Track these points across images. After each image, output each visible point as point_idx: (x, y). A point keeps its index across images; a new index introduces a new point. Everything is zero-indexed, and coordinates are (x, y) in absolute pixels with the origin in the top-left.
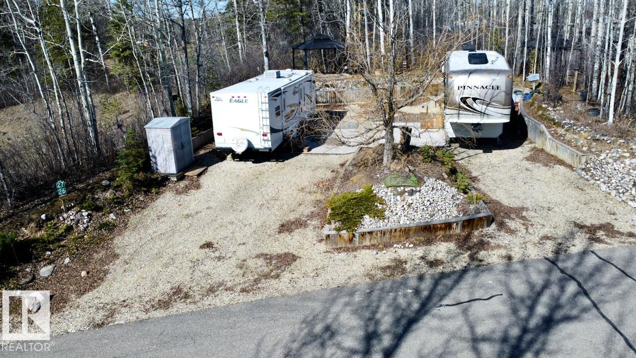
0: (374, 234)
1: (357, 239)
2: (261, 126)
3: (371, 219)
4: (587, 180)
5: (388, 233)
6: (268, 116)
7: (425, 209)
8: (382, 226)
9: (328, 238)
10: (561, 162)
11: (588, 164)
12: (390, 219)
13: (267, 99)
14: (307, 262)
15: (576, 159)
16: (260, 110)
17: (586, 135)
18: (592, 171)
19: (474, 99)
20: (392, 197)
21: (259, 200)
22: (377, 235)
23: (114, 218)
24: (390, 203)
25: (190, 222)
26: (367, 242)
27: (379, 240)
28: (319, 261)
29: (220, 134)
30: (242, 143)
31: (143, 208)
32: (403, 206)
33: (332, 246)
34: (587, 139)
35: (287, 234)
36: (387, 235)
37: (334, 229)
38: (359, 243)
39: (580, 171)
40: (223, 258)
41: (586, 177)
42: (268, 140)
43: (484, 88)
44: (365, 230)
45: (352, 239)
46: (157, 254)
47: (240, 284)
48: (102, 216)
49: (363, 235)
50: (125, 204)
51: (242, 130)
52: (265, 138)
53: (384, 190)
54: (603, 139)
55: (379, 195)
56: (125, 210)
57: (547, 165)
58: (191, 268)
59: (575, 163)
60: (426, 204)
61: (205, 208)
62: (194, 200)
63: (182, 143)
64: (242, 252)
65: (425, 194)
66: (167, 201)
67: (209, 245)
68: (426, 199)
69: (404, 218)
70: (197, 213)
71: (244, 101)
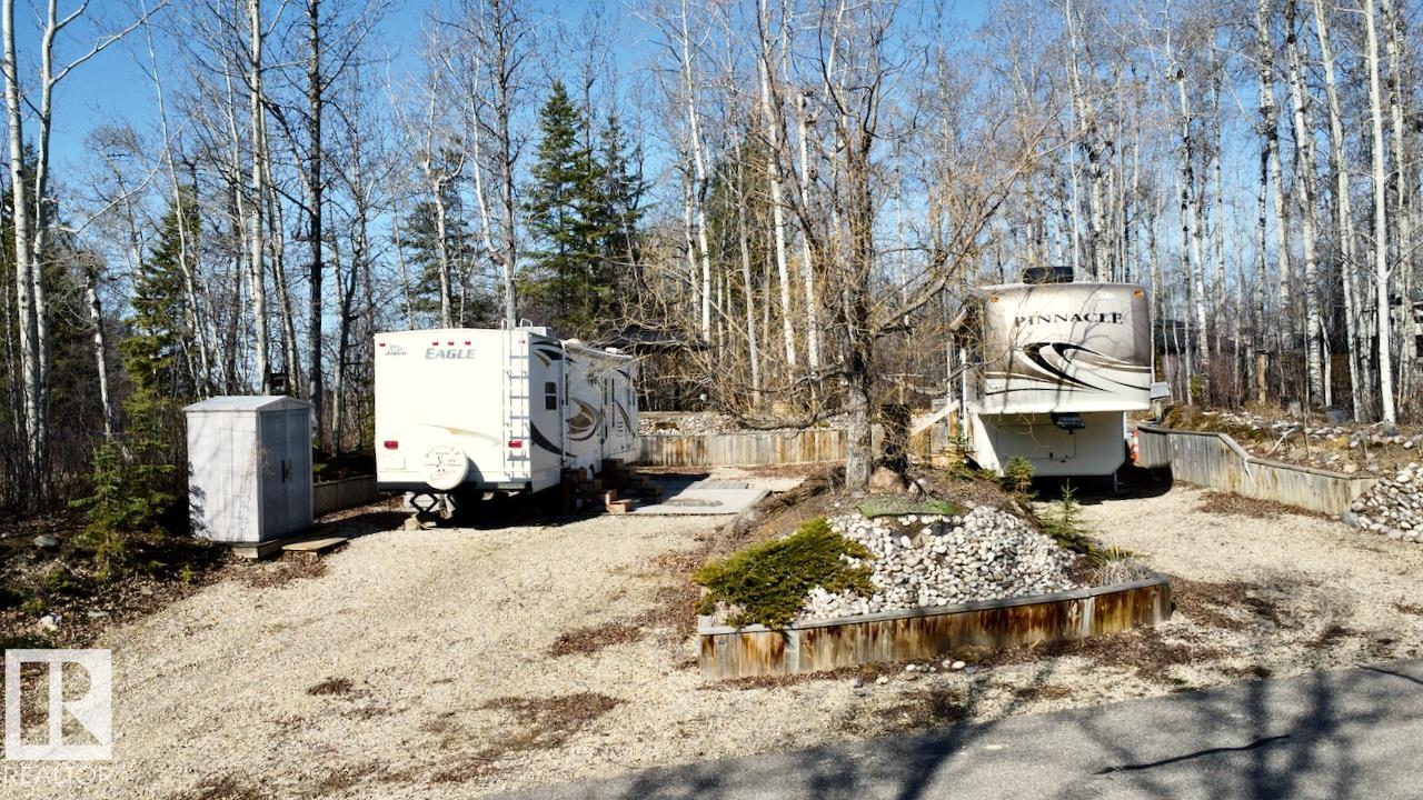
0: (845, 635)
1: (794, 651)
2: (507, 420)
3: (834, 596)
4: (1379, 532)
5: (886, 633)
6: (526, 393)
7: (985, 568)
8: (866, 612)
9: (709, 648)
10: (1296, 510)
11: (1368, 499)
12: (888, 595)
13: (526, 346)
14: (649, 710)
15: (1335, 491)
16: (506, 376)
17: (1343, 440)
18: (1386, 513)
19: (1060, 348)
20: (888, 539)
21: (494, 591)
22: (853, 636)
23: (53, 628)
24: (882, 555)
25: (285, 639)
26: (824, 661)
27: (860, 654)
28: (686, 706)
29: (391, 445)
30: (452, 463)
31: (149, 612)
32: (921, 561)
33: (721, 673)
34: (1350, 448)
35: (581, 656)
36: (884, 640)
37: (727, 623)
38: (801, 666)
39: (1353, 516)
40: (381, 712)
41: (1375, 527)
42: (523, 458)
43: (1079, 319)
44: (817, 623)
45: (781, 650)
46: (167, 710)
47: (434, 764)
48: (14, 621)
49: (812, 636)
50: (95, 599)
51: (454, 431)
52: (517, 452)
53: (862, 523)
54: (1392, 442)
55: (852, 536)
56: (90, 614)
57: (1261, 516)
58: (272, 736)
59: (1334, 503)
60: (984, 558)
61: (334, 611)
62: (300, 597)
63: (283, 463)
64: (439, 699)
65: (979, 533)
66: (222, 599)
67: (337, 686)
68: (985, 545)
69: (927, 592)
70: (309, 621)
71: (464, 354)
